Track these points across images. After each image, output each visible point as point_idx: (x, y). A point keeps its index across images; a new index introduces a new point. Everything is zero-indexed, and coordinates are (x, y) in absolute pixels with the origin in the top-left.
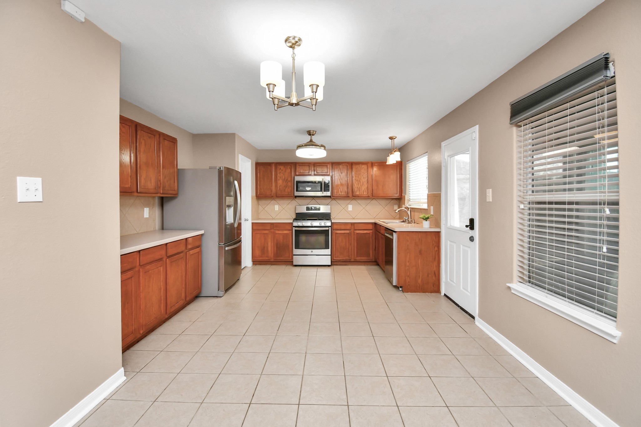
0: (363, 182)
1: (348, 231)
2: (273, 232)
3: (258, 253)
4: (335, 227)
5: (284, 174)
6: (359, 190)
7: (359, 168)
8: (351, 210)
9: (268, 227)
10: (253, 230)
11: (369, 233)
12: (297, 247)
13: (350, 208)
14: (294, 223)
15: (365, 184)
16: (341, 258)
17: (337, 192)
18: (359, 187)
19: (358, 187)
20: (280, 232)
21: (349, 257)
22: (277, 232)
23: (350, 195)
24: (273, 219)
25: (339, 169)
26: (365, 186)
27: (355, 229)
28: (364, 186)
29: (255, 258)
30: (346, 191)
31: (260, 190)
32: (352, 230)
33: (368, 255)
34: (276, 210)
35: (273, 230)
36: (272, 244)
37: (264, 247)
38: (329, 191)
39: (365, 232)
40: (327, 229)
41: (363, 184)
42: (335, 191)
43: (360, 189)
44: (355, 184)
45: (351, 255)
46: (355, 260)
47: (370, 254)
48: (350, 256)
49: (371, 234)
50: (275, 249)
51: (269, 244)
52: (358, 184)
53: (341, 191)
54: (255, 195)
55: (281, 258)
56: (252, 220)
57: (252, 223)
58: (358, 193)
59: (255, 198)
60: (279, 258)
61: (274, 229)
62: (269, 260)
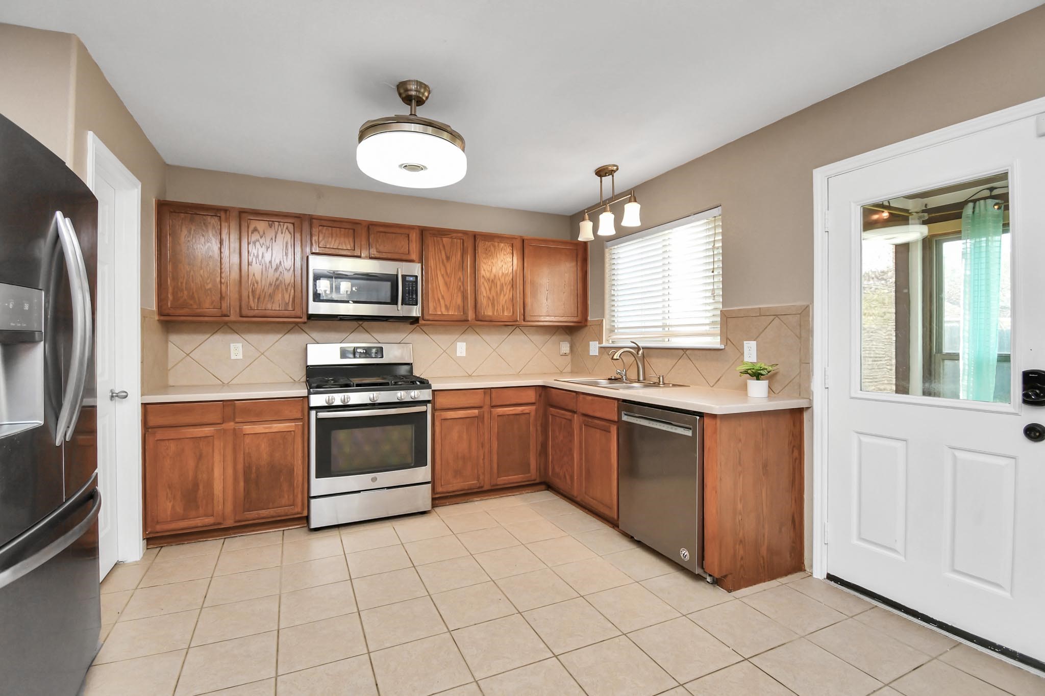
0: (502, 284)
1: (476, 411)
2: (234, 429)
3: (167, 506)
4: (441, 401)
5: (268, 248)
6: (493, 305)
7: (492, 248)
8: (464, 354)
9: (214, 417)
10: (147, 428)
11: (527, 411)
12: (324, 471)
13: (461, 348)
14: (312, 397)
15: (508, 292)
16: (456, 485)
17: (435, 309)
18: (493, 297)
19: (489, 298)
20: (260, 428)
21: (478, 481)
22: (248, 428)
23: (471, 315)
24: (224, 386)
25: (441, 247)
26: (507, 296)
27: (493, 404)
28: (505, 295)
29: (159, 528)
30: (459, 305)
31: (173, 294)
32: (486, 409)
33: (525, 467)
34: (233, 357)
35: (231, 425)
36: (230, 471)
37: (196, 485)
38: (416, 304)
39: (519, 409)
40: (421, 409)
41: (502, 289)
42: (431, 305)
43: (496, 302)
44: (483, 289)
45: (484, 474)
46: (493, 486)
47: (529, 465)
48: (481, 477)
49: (533, 414)
50: (242, 484)
51: (217, 472)
52: (490, 290)
53: (446, 306)
54: (154, 308)
55: (264, 513)
56: (142, 395)
57: (144, 405)
58: (489, 312)
59: (156, 318)
60: (254, 514)
61: (237, 420)
62: (214, 524)
